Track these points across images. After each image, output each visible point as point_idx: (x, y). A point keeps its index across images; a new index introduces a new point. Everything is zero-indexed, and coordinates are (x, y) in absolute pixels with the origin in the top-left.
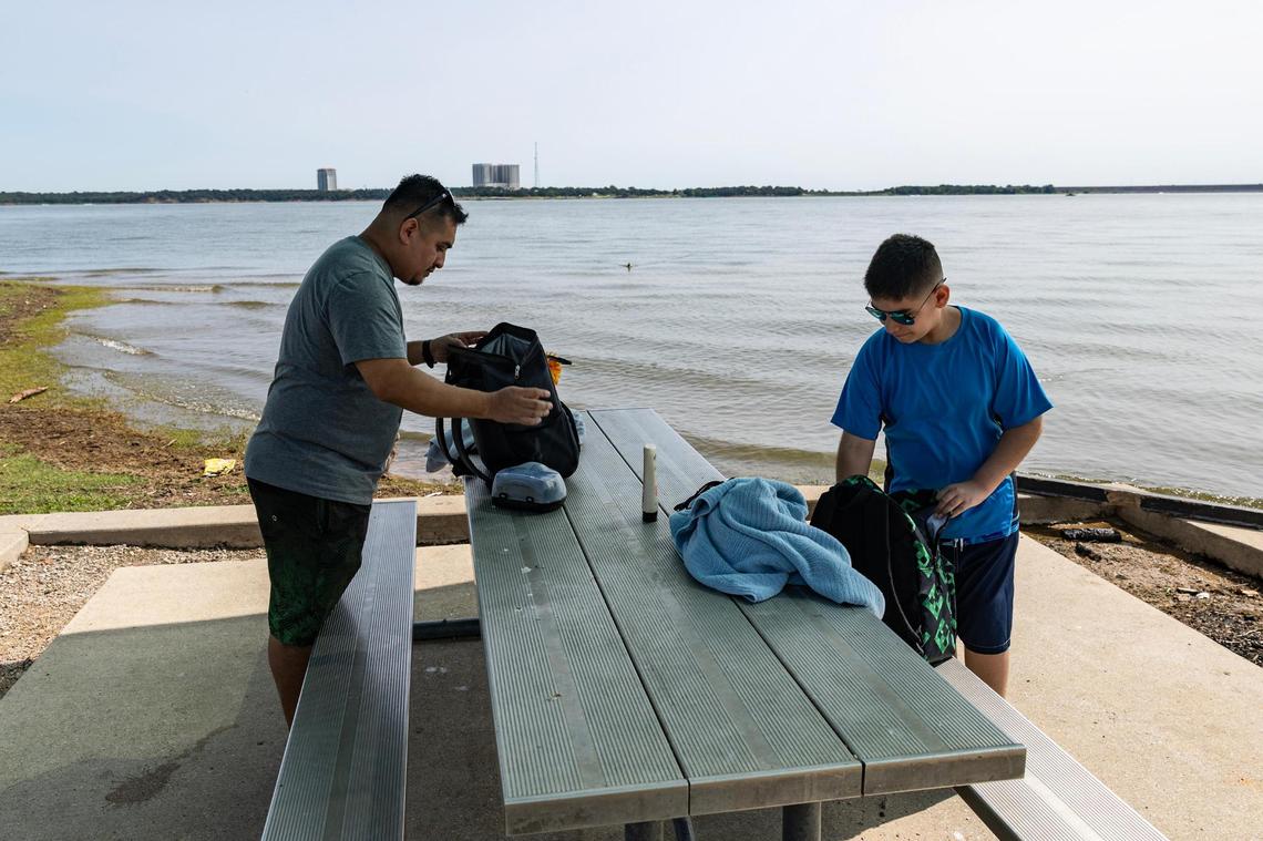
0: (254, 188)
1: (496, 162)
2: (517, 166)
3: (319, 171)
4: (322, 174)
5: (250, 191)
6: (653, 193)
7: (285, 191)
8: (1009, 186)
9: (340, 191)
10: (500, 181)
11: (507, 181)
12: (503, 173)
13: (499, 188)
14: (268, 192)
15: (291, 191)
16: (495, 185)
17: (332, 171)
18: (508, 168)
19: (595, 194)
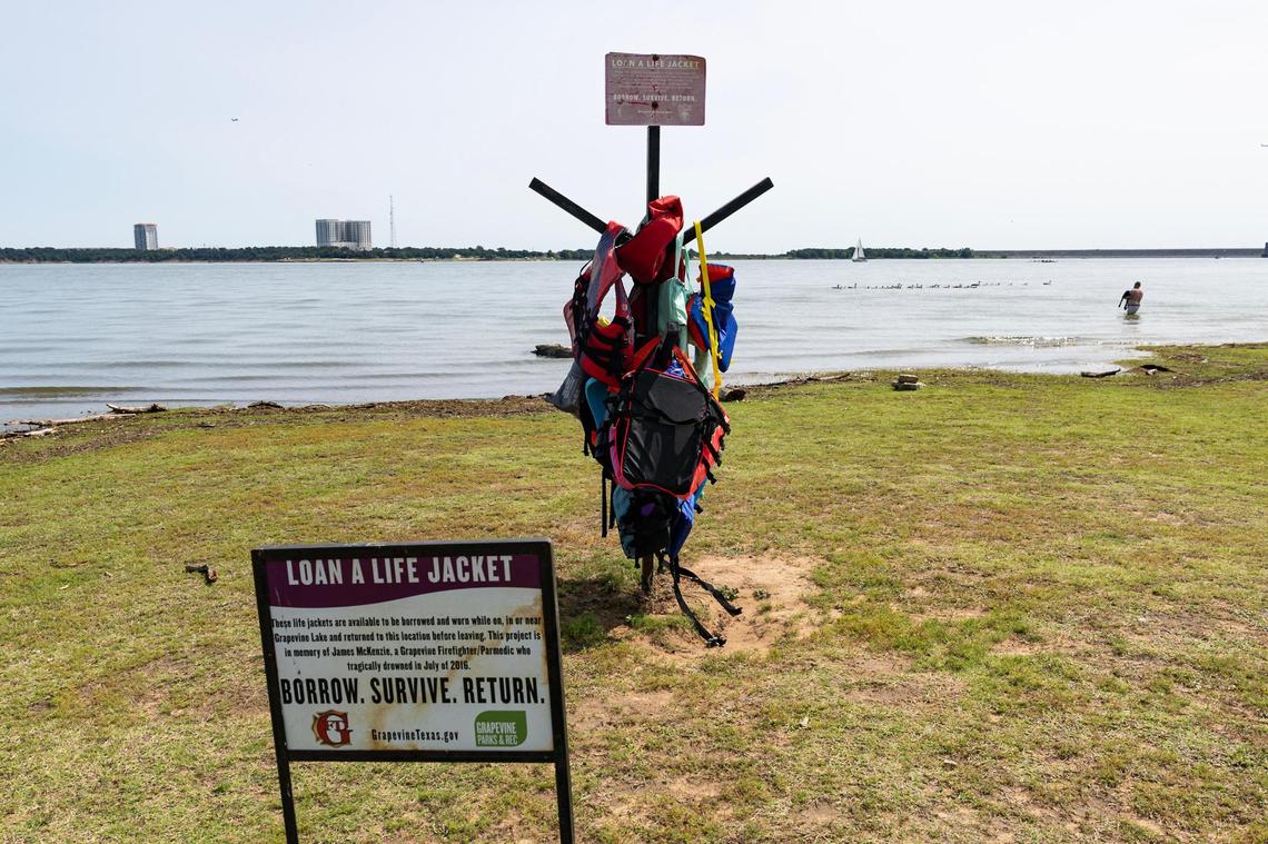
0: (57, 247)
1: (343, 218)
2: (369, 223)
3: (136, 226)
4: (140, 231)
5: (52, 249)
6: (523, 255)
7: (95, 250)
8: (925, 249)
9: (161, 250)
10: (349, 240)
11: (358, 240)
12: (352, 231)
13: (345, 249)
14: (74, 251)
15: (102, 250)
16: (344, 244)
17: (153, 227)
18: (357, 224)
19: (457, 256)
